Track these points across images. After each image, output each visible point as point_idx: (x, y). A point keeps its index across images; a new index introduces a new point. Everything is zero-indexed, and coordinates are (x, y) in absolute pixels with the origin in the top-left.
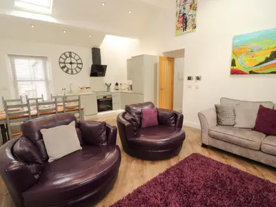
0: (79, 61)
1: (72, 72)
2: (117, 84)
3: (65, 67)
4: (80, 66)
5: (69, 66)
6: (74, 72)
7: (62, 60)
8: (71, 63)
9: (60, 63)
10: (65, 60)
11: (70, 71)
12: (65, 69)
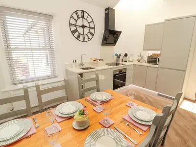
0: (92, 25)
1: (84, 38)
2: (126, 55)
3: (76, 31)
4: (92, 31)
5: (80, 30)
6: (86, 39)
7: (73, 22)
8: (83, 27)
9: (70, 25)
10: (76, 21)
11: (81, 38)
12: (76, 34)
